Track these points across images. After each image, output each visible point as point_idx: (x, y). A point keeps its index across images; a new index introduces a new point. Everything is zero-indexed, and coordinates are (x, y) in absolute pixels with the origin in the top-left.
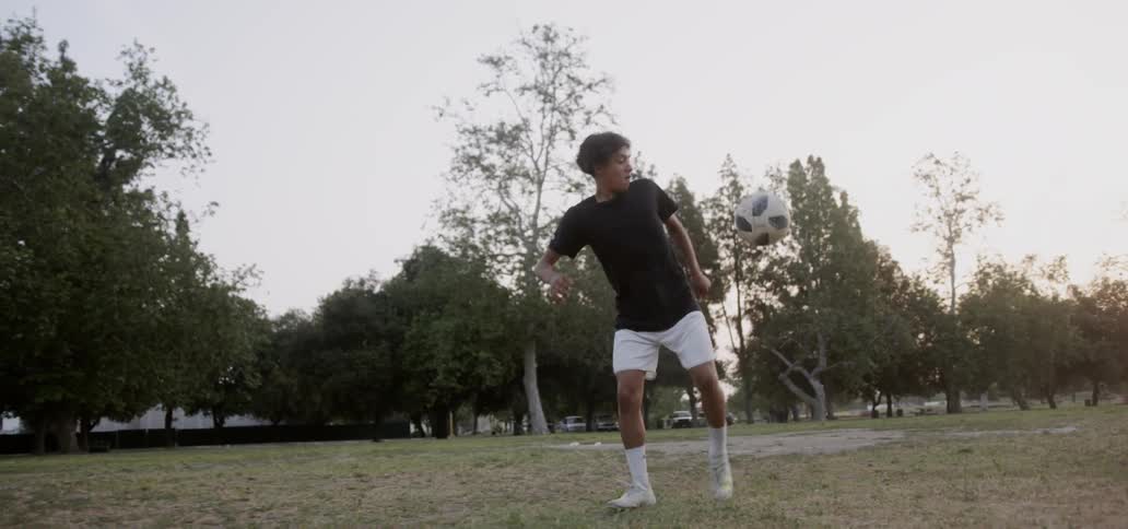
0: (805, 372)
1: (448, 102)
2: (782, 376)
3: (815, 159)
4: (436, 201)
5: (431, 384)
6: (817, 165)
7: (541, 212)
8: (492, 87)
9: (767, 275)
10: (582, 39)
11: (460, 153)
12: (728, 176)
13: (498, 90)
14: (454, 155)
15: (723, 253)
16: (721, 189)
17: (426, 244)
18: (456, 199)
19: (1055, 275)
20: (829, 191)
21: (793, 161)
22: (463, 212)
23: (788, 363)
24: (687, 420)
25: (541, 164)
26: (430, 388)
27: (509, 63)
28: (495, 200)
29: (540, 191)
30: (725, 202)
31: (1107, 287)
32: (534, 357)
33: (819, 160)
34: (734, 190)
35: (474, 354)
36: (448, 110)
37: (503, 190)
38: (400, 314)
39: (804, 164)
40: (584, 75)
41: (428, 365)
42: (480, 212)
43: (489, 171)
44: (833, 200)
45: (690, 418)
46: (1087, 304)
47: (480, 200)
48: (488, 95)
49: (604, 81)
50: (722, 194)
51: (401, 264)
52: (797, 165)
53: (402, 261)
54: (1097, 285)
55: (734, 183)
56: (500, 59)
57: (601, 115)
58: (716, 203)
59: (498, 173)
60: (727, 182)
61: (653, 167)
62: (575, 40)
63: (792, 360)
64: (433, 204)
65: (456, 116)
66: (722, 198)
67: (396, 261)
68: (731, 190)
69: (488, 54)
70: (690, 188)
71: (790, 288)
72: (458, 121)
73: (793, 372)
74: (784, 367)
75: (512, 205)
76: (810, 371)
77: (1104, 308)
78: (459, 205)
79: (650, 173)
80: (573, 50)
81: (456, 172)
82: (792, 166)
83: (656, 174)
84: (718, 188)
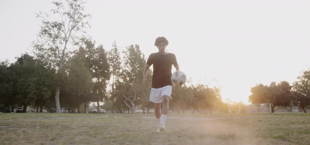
0: (130, 101)
1: (41, 13)
2: (125, 101)
3: (137, 45)
4: (33, 42)
5: (27, 96)
6: (138, 47)
7: (66, 49)
8: (56, 11)
9: (122, 74)
10: (85, 2)
11: (43, 29)
12: (114, 46)
13: (57, 12)
14: (41, 29)
15: (111, 67)
17: (25, 54)
18: (39, 42)
19: (189, 82)
20: (140, 54)
21: (131, 45)
22: (41, 46)
23: (126, 98)
24: (95, 111)
25: (68, 36)
26: (27, 97)
27: (61, 5)
28: (51, 44)
29: (66, 43)
30: (113, 53)
31: (199, 85)
32: (59, 91)
33: (138, 45)
34: (115, 50)
35: (42, 89)
36: (40, 15)
37: (54, 41)
38: (17, 74)
39: (134, 46)
40: (84, 13)
41: (27, 91)
42: (46, 47)
43: (50, 35)
44: (141, 57)
45: (96, 111)
46: (195, 89)
47: (47, 43)
48: (54, 13)
49: (89, 15)
50: (112, 51)
51: (17, 59)
52: (132, 46)
53: (18, 58)
54: (197, 85)
55: (116, 48)
56: (59, 3)
57: (87, 25)
58: (110, 53)
59: (53, 36)
60: (114, 48)
61: (95, 41)
62: (83, 2)
63: (127, 97)
64: (32, 42)
65: (43, 17)
66: (112, 52)
67: (16, 58)
68: (114, 50)
69: (56, 1)
70: (104, 48)
71: (127, 78)
72: (43, 19)
73: (127, 100)
74: (125, 99)
75: (56, 46)
76: (132, 100)
77: (199, 90)
78: (40, 44)
79: (94, 42)
80: (81, 5)
81: (41, 34)
82: (131, 46)
83: (95, 43)
84: (111, 49)
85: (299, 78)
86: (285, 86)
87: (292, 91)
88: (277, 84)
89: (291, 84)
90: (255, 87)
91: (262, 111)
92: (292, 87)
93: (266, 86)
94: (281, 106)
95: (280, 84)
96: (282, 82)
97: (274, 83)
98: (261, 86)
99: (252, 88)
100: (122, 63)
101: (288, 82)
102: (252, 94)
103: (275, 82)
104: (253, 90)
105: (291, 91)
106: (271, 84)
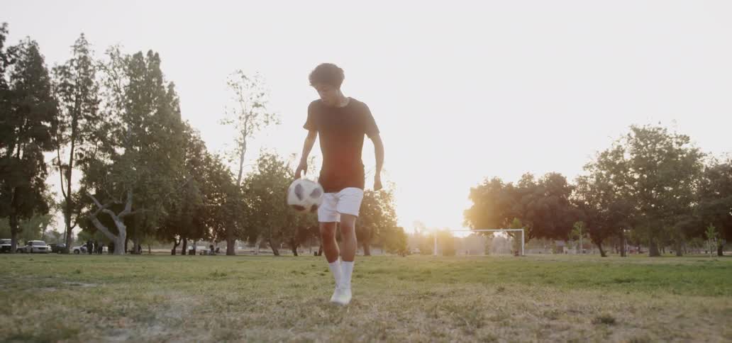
0: (113, 215)
2: (91, 216)
3: (154, 54)
6: (155, 58)
12: (79, 51)
16: (72, 60)
20: (160, 79)
21: (137, 52)
23: (99, 206)
30: (73, 71)
33: (157, 55)
34: (83, 63)
39: (145, 55)
50: (72, 64)
52: (140, 54)
55: (84, 58)
58: (65, 71)
60: (78, 55)
66: (71, 67)
68: (80, 63)
71: (117, 149)
73: (101, 213)
76: (117, 214)
82: (135, 55)
84: (69, 59)
85: (588, 167)
86: (557, 185)
87: (572, 200)
88: (536, 180)
89: (571, 181)
90: (481, 187)
91: (494, 250)
92: (574, 188)
93: (510, 186)
94: (544, 239)
95: (544, 180)
96: (548, 176)
97: (530, 177)
98: (496, 183)
99: (472, 190)
100: (101, 103)
101: (563, 175)
102: (473, 204)
103: (531, 173)
104: (477, 194)
105: (569, 198)
106: (521, 178)
